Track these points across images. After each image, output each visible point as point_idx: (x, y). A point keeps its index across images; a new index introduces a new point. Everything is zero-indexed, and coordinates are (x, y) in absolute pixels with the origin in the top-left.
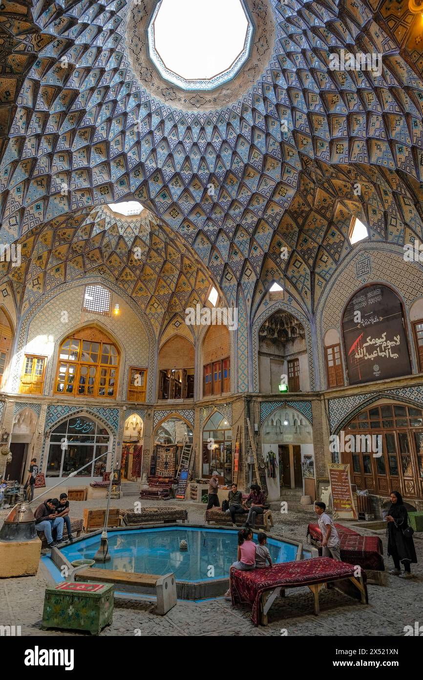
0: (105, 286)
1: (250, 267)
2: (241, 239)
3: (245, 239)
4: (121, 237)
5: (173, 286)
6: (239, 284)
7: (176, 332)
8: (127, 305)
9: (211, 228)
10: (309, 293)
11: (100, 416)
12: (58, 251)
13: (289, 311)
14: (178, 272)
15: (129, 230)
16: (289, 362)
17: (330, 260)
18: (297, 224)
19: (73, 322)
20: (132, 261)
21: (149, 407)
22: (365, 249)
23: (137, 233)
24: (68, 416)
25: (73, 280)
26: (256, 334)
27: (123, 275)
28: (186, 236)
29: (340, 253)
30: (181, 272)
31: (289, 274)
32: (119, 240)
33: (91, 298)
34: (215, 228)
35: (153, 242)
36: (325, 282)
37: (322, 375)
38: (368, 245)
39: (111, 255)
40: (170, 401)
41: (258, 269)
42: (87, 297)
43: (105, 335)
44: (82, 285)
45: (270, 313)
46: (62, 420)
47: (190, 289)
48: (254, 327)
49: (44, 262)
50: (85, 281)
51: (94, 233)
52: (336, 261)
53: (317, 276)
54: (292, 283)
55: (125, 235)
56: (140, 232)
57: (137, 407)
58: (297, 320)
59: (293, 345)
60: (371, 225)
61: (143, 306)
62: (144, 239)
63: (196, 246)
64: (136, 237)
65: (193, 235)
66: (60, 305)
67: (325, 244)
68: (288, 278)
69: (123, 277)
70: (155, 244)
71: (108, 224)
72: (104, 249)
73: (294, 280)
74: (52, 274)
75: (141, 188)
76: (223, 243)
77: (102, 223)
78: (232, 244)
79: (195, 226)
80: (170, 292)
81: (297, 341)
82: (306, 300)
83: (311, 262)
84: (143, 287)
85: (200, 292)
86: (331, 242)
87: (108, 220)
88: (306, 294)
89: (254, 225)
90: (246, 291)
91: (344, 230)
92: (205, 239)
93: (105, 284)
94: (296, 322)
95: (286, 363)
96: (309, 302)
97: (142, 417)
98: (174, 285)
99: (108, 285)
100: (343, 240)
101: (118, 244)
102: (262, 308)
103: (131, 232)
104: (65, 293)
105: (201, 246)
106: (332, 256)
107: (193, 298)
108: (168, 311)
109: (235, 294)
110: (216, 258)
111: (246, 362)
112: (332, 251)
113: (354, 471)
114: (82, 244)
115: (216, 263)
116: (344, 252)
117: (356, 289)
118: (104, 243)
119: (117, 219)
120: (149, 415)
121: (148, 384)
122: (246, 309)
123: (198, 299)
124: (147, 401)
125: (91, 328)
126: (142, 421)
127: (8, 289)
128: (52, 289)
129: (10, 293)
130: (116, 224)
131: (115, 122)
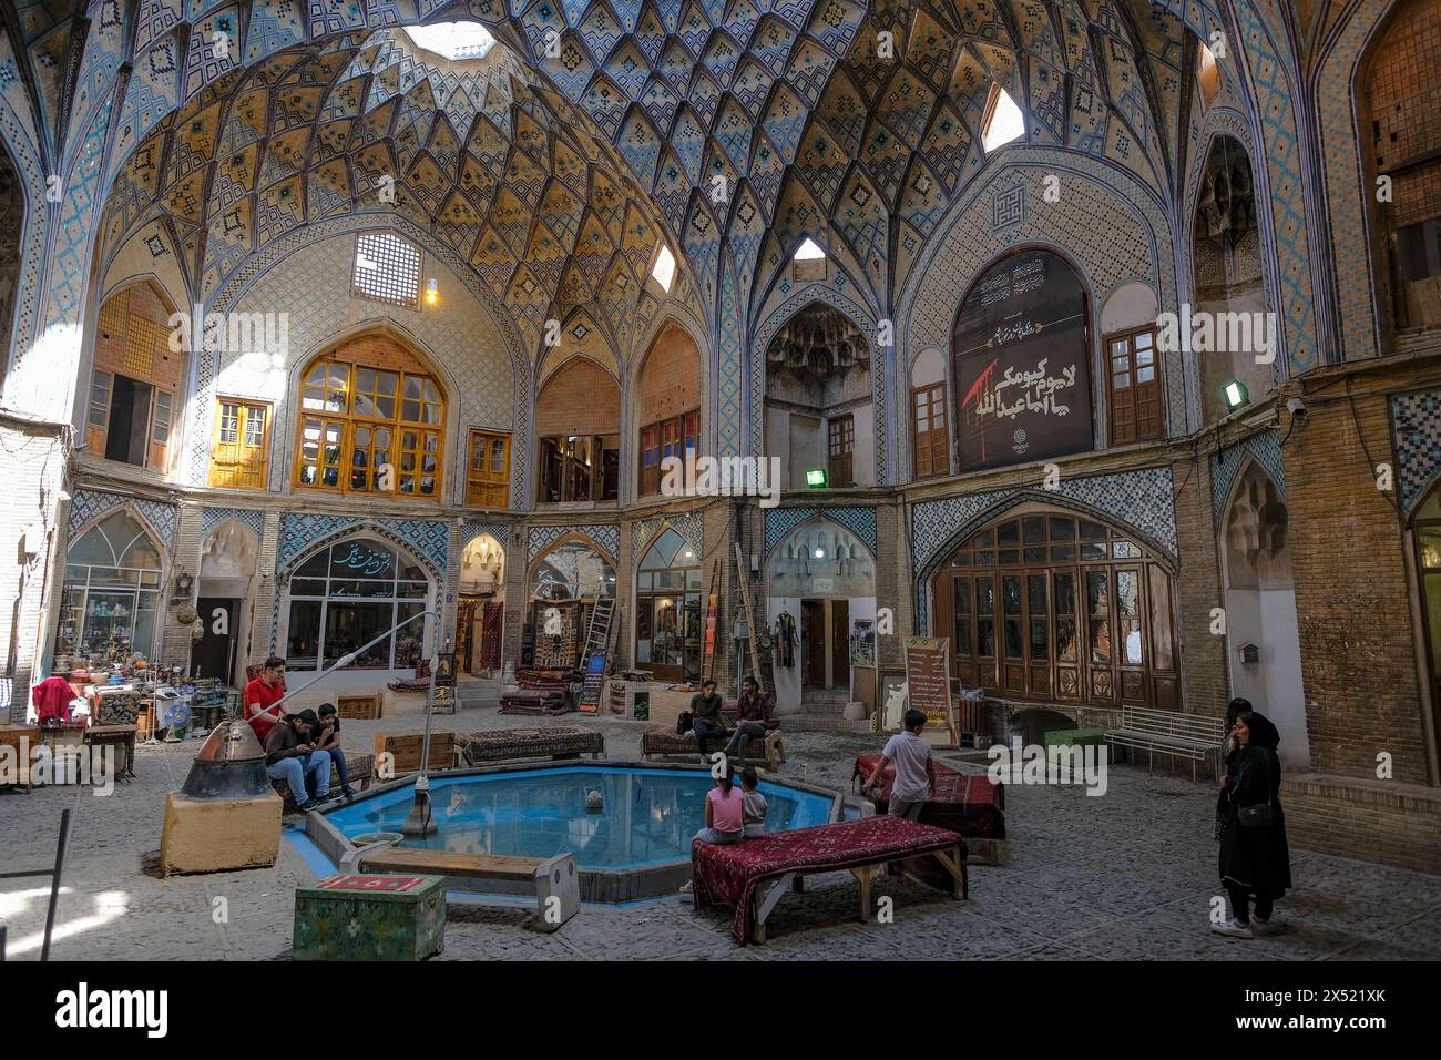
0: (406, 238)
1: (751, 200)
2: (731, 130)
3: (741, 129)
4: (440, 115)
5: (569, 241)
6: (724, 240)
7: (577, 349)
8: (461, 285)
9: (660, 99)
10: (884, 266)
11: (404, 538)
12: (284, 146)
13: (837, 306)
14: (581, 208)
15: (460, 97)
16: (832, 421)
17: (936, 190)
18: (864, 96)
19: (331, 321)
20: (468, 176)
21: (518, 519)
22: (1016, 165)
23: (479, 107)
24: (330, 539)
25: (324, 218)
26: (761, 356)
27: (449, 210)
28: (599, 118)
29: (958, 172)
30: (588, 208)
31: (841, 219)
32: (436, 121)
33: (373, 266)
34: (671, 99)
35: (520, 130)
36: (919, 241)
37: (903, 451)
38: (1023, 155)
39: (416, 160)
40: (564, 506)
41: (769, 206)
42: (361, 261)
43: (410, 354)
44: (349, 232)
45: (794, 309)
46: (316, 546)
47: (610, 250)
48: (757, 342)
49: (251, 172)
50: (356, 222)
51: (372, 103)
52: (948, 192)
53: (903, 225)
54: (845, 239)
55: (449, 109)
56: (487, 102)
57: (492, 518)
58: (854, 327)
59: (842, 384)
60: (1034, 106)
61: (498, 288)
62: (497, 120)
63: (623, 144)
64: (479, 117)
65: (618, 116)
66: (298, 281)
67: (925, 149)
68: (837, 230)
69: (447, 215)
70: (526, 135)
71: (408, 78)
72: (398, 145)
73: (852, 234)
74: (272, 201)
76: (689, 139)
77: (392, 77)
78: (709, 141)
79: (622, 93)
80: (563, 255)
81: (851, 375)
82: (875, 281)
83: (892, 191)
84: (498, 240)
85: (632, 258)
86: (940, 145)
87: (405, 69)
88: (877, 267)
89: (762, 96)
90: (741, 257)
91: (970, 117)
92: (645, 127)
93: (405, 231)
94: (850, 331)
95: (824, 424)
96: (882, 286)
97: (502, 542)
98: (572, 239)
99: (413, 235)
100: (967, 140)
101: (433, 131)
102: (777, 297)
103: (465, 102)
104: (307, 251)
105: (635, 145)
106: (940, 179)
107: (615, 272)
108: (557, 300)
109: (715, 262)
110: (673, 174)
111: (735, 421)
112: (941, 167)
113: (958, 651)
114: (344, 128)
115: (671, 187)
116: (969, 170)
117: (989, 257)
118: (398, 130)
119: (432, 67)
120: (518, 536)
121: (513, 467)
122: (740, 299)
123: (628, 274)
124: (512, 506)
125: (376, 337)
126: (501, 550)
127: (164, 237)
128: (274, 241)
129: (167, 246)
130: (427, 79)
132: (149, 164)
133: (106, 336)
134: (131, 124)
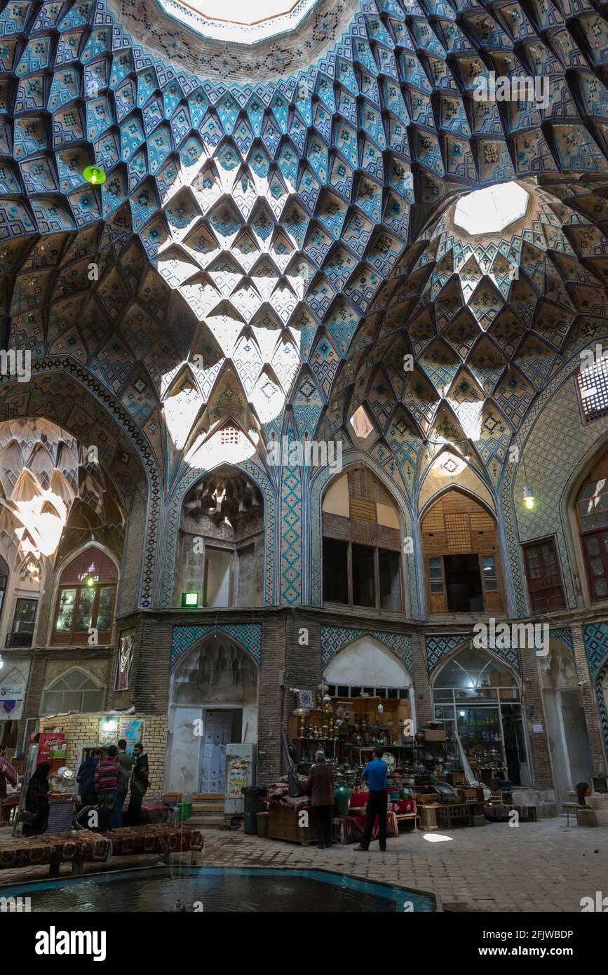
4: (550, 253)
12: (486, 358)
15: (549, 231)
19: (576, 453)
23: (560, 224)
25: (548, 380)
32: (554, 260)
33: (595, 392)
39: (572, 294)
42: (586, 394)
44: (568, 378)
50: (569, 368)
51: (505, 291)
55: (552, 245)
56: (561, 217)
62: (576, 221)
64: (566, 230)
70: (598, 209)
71: (514, 254)
72: (550, 295)
74: (507, 395)
87: (505, 251)
101: (559, 267)
103: (554, 230)
118: (541, 288)
119: (519, 233)
127: (453, 458)
128: (524, 418)
129: (459, 462)
130: (524, 242)
131: (312, 156)
132: (407, 427)
133: (431, 535)
134: (307, 430)
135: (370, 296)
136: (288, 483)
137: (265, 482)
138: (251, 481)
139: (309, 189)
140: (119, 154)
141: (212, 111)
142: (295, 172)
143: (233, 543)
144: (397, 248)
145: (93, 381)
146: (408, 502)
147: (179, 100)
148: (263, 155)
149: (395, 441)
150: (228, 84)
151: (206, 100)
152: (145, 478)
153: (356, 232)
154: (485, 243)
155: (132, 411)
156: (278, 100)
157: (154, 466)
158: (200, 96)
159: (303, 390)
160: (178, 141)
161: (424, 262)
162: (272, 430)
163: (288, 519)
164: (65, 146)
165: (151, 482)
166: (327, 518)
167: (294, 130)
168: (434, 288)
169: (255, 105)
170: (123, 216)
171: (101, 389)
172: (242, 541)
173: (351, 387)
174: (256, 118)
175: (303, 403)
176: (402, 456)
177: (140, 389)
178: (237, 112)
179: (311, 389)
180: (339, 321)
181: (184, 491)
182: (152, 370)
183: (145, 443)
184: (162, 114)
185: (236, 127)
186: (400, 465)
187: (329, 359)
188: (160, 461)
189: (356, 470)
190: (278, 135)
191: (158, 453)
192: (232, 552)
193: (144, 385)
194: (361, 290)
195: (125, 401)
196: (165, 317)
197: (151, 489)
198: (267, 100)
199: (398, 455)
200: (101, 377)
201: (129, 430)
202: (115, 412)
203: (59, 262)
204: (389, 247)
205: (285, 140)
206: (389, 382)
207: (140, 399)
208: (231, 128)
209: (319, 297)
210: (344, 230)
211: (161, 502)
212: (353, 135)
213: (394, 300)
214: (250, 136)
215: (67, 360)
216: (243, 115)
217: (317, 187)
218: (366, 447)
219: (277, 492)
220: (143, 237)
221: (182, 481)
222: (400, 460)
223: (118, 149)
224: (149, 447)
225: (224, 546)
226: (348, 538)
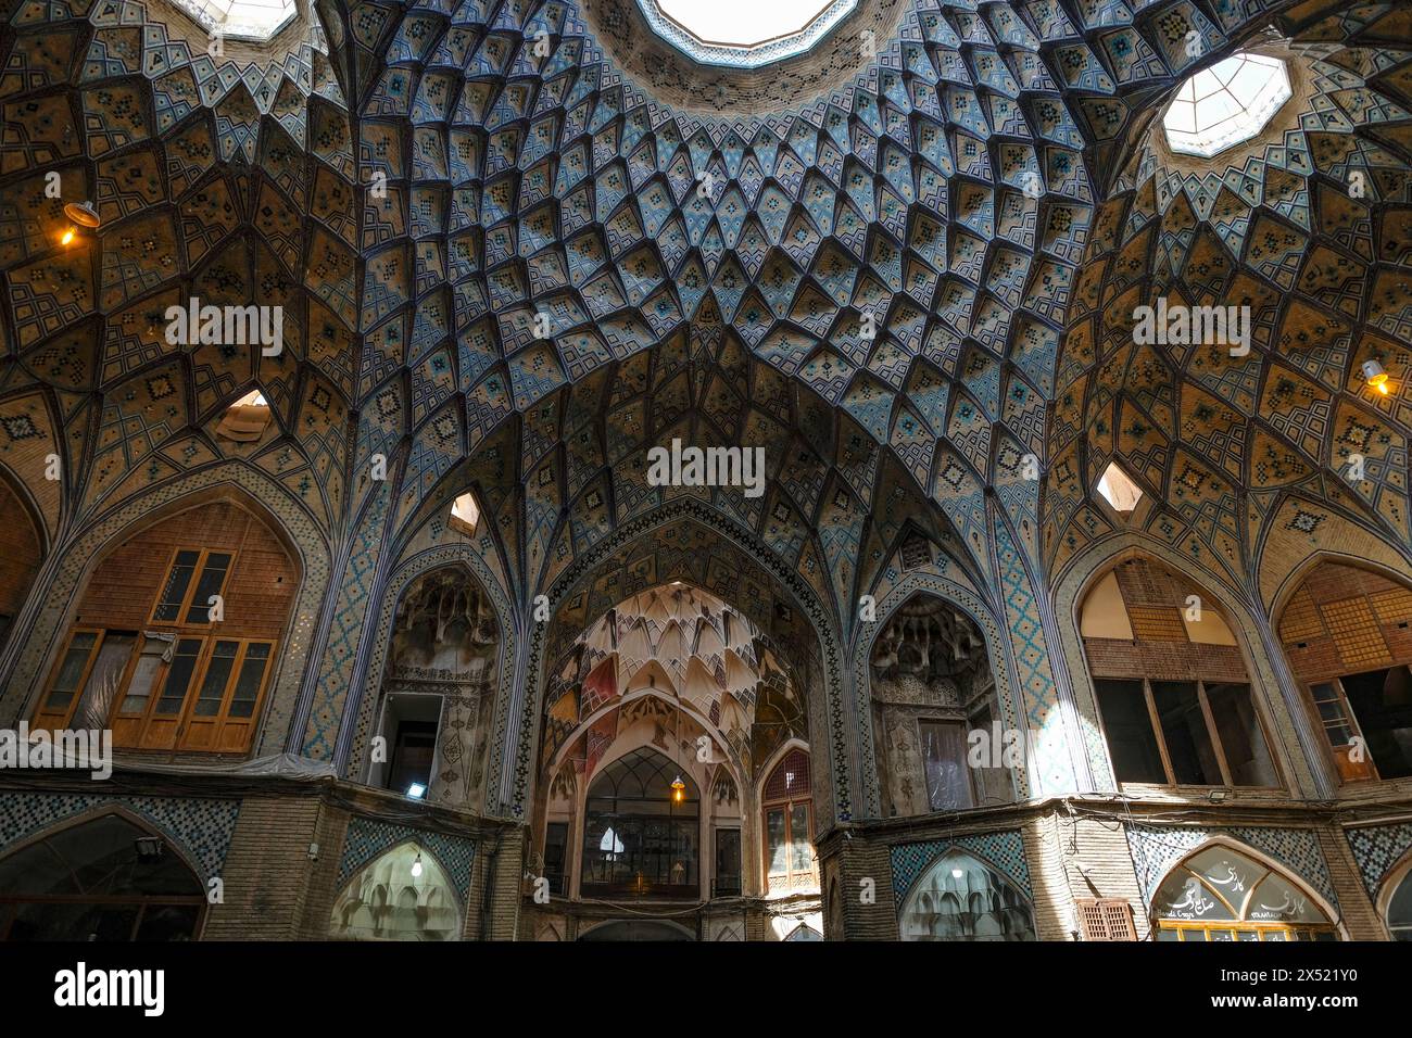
4: (1363, 132)
15: (1344, 100)
23: (1361, 82)
32: (1374, 140)
51: (1301, 216)
55: (1360, 118)
56: (1355, 70)
62: (1384, 64)
64: (1375, 85)
71: (1296, 159)
75: (1090, 111)
77: (1277, 181)
87: (1278, 160)
101: (1391, 147)
103: (1351, 95)
114: (1324, 258)
119: (1294, 123)
127: (1305, 507)
129: (1319, 512)
130: (1307, 134)
131: (925, 148)
132: (1202, 477)
133: (1302, 645)
134: (1025, 518)
135: (1062, 298)
136: (1014, 602)
137: (980, 608)
138: (961, 612)
139: (933, 190)
140: (687, 239)
141: (784, 147)
142: (909, 176)
143: (961, 710)
144: (1083, 217)
145: (724, 521)
146: (1241, 598)
147: (741, 151)
148: (862, 173)
149: (1187, 504)
150: (795, 109)
151: (773, 139)
152: (815, 636)
153: (1015, 219)
154: (1239, 161)
155: (779, 548)
156: (861, 100)
157: (823, 616)
158: (766, 136)
159: (1004, 461)
160: (752, 198)
161: (1139, 223)
162: (972, 530)
163: (1027, 658)
164: (625, 254)
165: (823, 640)
166: (1092, 648)
167: (892, 126)
168: (1173, 255)
169: (834, 119)
170: (710, 308)
171: (736, 528)
172: (973, 705)
173: (1083, 439)
174: (840, 133)
175: (1010, 479)
176: (1207, 524)
177: (783, 517)
178: (815, 136)
179: (1015, 456)
180: (1029, 348)
181: (869, 644)
182: (792, 488)
183: (805, 589)
184: (726, 174)
185: (818, 155)
186: (1207, 541)
187: (1030, 407)
188: (829, 608)
189: (1129, 562)
190: (874, 141)
191: (823, 596)
192: (962, 723)
193: (786, 511)
194: (1047, 295)
195: (768, 537)
196: (790, 416)
197: (825, 649)
198: (847, 105)
199: (1200, 525)
200: (732, 514)
201: (782, 575)
202: (759, 554)
203: (649, 387)
204: (1069, 221)
205: (885, 142)
206: (1147, 416)
207: (786, 530)
208: (813, 157)
209: (990, 325)
210: (997, 224)
211: (841, 665)
212: (972, 97)
213: (1109, 292)
214: (839, 157)
215: (687, 502)
216: (823, 136)
217: (943, 182)
218: (1137, 524)
219: (1001, 620)
220: (738, 325)
221: (863, 631)
222: (1206, 532)
223: (684, 234)
224: (811, 591)
225: (949, 716)
226: (1141, 673)
